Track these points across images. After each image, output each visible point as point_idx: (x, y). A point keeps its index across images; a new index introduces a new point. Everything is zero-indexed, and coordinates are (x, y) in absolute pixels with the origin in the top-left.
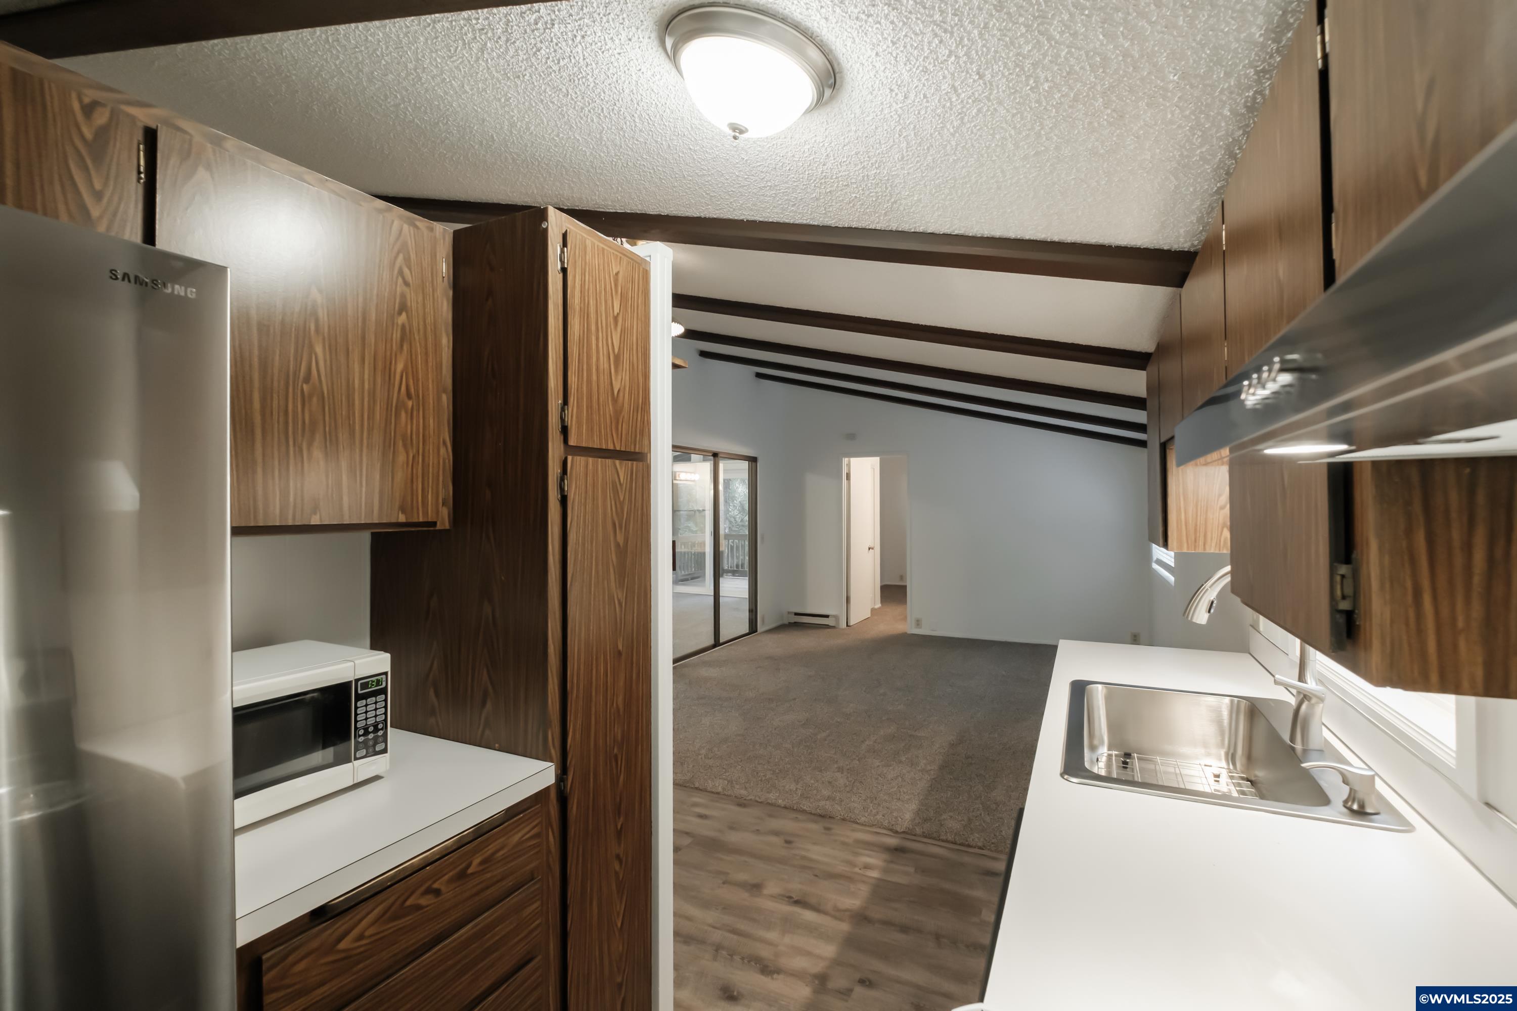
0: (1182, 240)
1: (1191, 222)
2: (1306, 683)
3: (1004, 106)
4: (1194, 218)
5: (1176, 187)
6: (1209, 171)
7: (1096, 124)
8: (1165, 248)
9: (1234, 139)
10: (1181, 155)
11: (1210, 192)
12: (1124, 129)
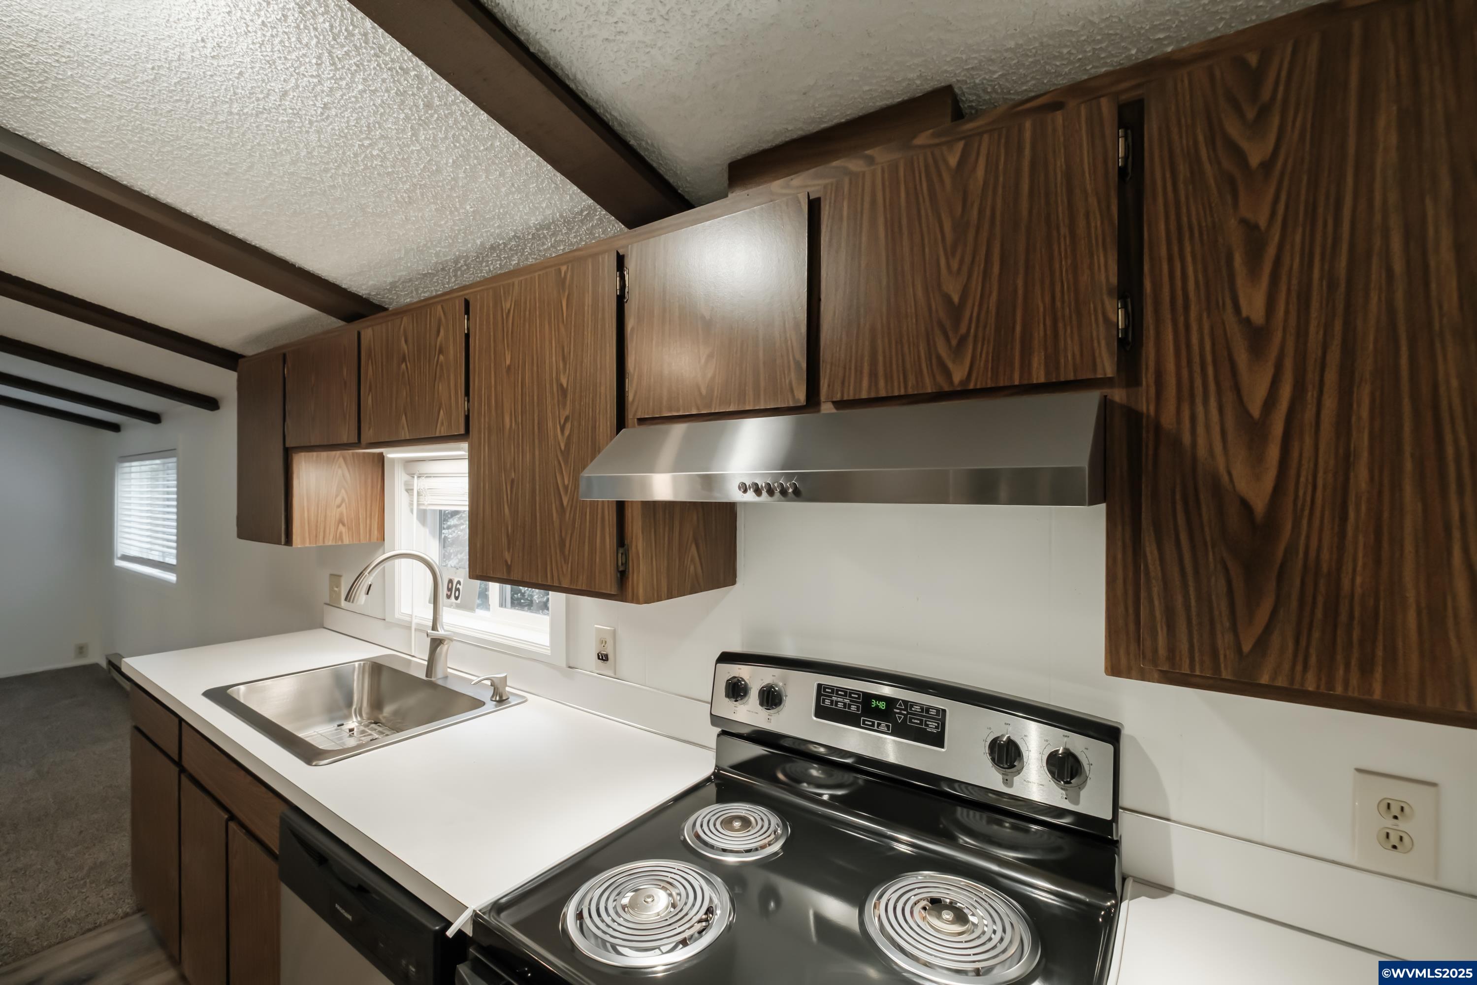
0: (364, 287)
1: (385, 282)
2: (438, 631)
3: (319, 137)
4: (390, 280)
5: (400, 258)
6: (433, 261)
7: (385, 195)
8: (344, 286)
9: (467, 255)
10: (425, 245)
11: (421, 272)
12: (403, 209)
